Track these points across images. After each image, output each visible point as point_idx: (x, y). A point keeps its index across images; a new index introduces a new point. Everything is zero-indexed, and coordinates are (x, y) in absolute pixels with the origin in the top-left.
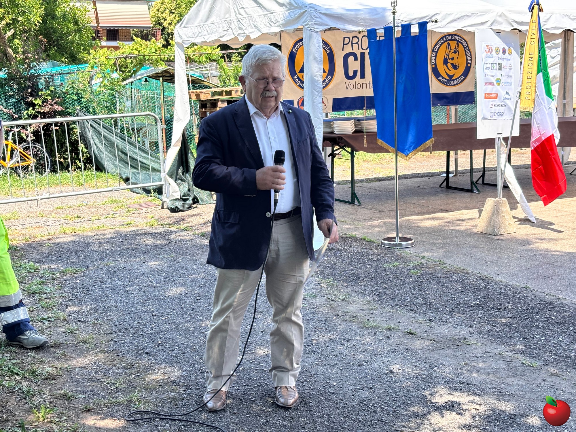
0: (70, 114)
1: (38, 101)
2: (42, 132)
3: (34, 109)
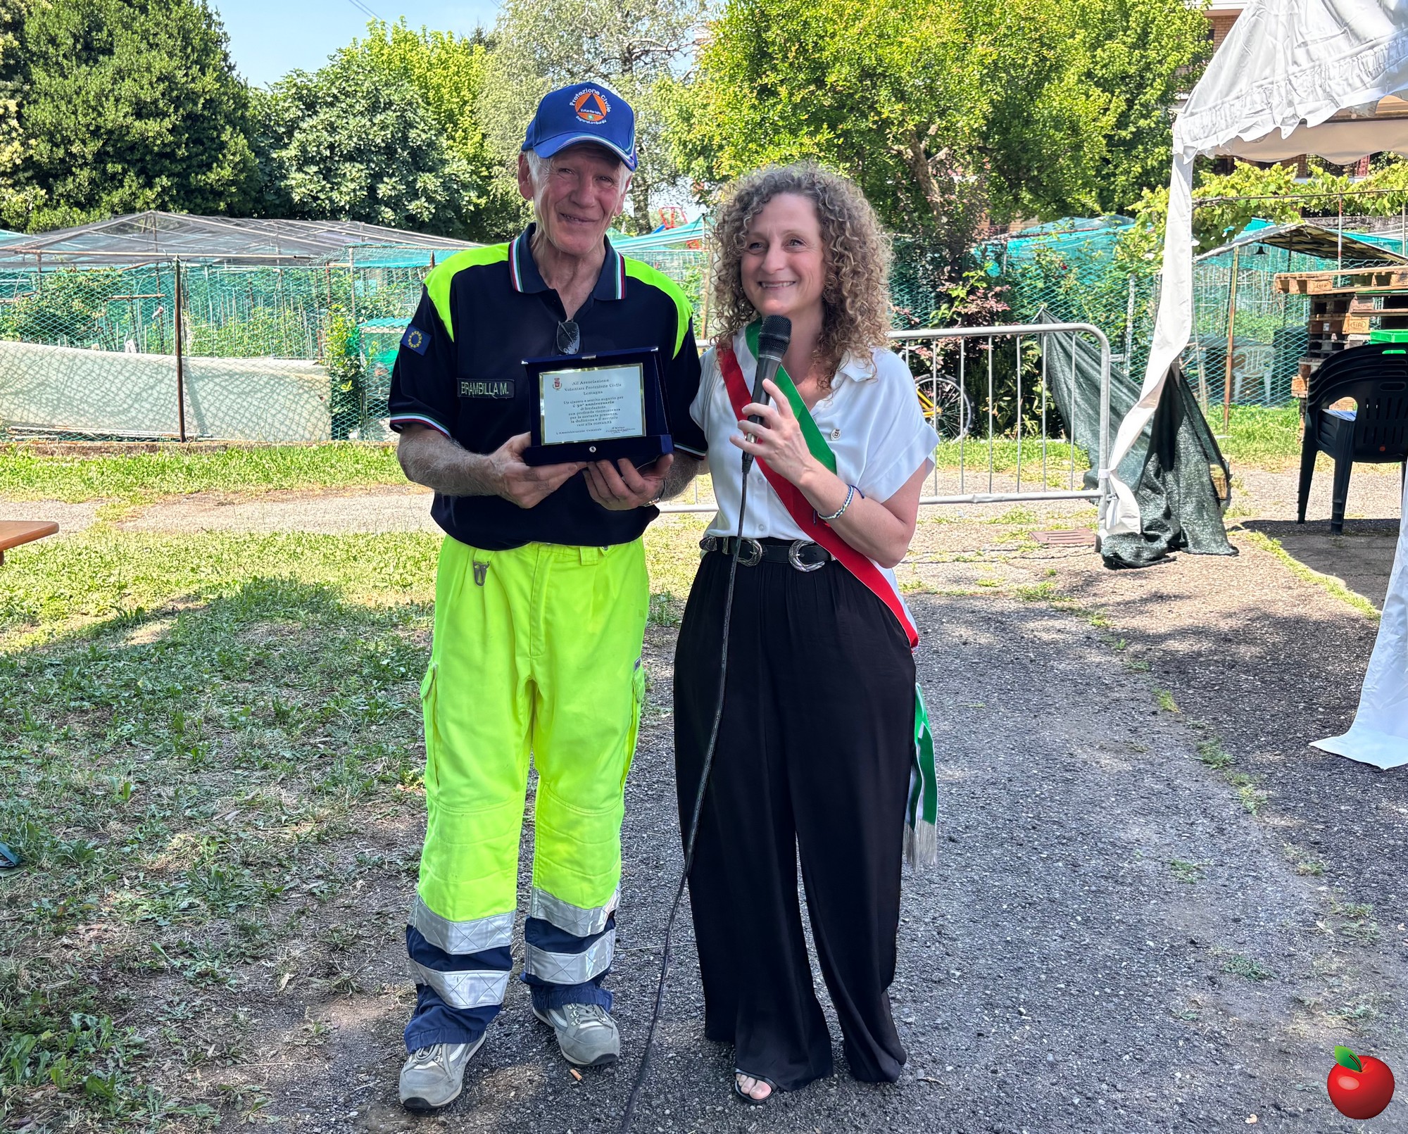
0: (1025, 319)
1: (960, 292)
2: (963, 353)
3: (949, 308)
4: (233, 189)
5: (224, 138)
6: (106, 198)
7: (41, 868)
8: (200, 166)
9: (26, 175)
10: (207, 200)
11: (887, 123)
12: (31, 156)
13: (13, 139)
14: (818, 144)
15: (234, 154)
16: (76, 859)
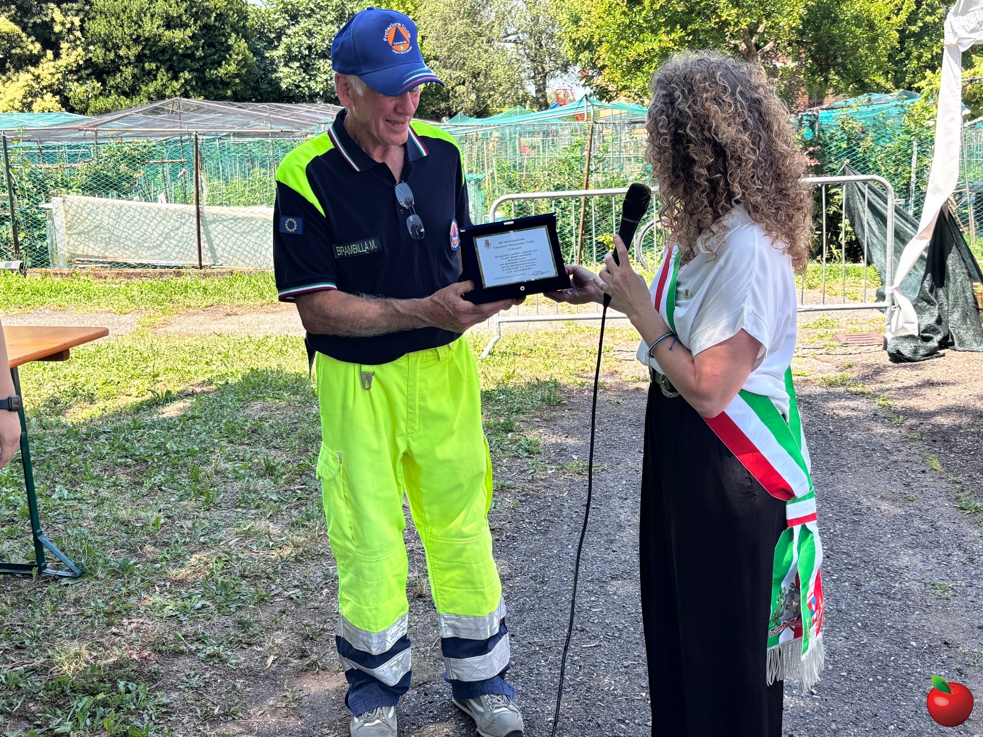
0: (833, 172)
4: (237, 81)
5: (230, 42)
6: (144, 88)
7: (97, 578)
8: (213, 64)
9: (87, 72)
10: (218, 88)
11: (726, 23)
12: (91, 58)
13: (77, 46)
14: (673, 40)
15: (238, 54)
16: (120, 572)
